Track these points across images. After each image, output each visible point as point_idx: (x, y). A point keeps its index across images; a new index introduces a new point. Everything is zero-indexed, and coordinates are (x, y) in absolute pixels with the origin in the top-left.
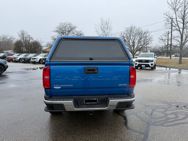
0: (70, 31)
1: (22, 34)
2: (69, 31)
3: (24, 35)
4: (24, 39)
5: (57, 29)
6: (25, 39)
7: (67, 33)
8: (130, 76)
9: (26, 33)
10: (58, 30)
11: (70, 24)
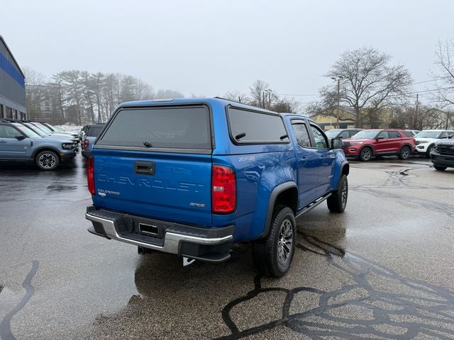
0: (370, 70)
1: (258, 88)
2: (367, 71)
3: (262, 92)
4: (260, 99)
5: (335, 70)
6: (262, 99)
7: (361, 75)
8: (212, 188)
9: (264, 85)
10: (338, 72)
11: (370, 52)
